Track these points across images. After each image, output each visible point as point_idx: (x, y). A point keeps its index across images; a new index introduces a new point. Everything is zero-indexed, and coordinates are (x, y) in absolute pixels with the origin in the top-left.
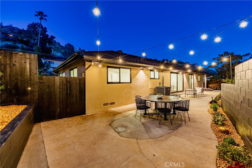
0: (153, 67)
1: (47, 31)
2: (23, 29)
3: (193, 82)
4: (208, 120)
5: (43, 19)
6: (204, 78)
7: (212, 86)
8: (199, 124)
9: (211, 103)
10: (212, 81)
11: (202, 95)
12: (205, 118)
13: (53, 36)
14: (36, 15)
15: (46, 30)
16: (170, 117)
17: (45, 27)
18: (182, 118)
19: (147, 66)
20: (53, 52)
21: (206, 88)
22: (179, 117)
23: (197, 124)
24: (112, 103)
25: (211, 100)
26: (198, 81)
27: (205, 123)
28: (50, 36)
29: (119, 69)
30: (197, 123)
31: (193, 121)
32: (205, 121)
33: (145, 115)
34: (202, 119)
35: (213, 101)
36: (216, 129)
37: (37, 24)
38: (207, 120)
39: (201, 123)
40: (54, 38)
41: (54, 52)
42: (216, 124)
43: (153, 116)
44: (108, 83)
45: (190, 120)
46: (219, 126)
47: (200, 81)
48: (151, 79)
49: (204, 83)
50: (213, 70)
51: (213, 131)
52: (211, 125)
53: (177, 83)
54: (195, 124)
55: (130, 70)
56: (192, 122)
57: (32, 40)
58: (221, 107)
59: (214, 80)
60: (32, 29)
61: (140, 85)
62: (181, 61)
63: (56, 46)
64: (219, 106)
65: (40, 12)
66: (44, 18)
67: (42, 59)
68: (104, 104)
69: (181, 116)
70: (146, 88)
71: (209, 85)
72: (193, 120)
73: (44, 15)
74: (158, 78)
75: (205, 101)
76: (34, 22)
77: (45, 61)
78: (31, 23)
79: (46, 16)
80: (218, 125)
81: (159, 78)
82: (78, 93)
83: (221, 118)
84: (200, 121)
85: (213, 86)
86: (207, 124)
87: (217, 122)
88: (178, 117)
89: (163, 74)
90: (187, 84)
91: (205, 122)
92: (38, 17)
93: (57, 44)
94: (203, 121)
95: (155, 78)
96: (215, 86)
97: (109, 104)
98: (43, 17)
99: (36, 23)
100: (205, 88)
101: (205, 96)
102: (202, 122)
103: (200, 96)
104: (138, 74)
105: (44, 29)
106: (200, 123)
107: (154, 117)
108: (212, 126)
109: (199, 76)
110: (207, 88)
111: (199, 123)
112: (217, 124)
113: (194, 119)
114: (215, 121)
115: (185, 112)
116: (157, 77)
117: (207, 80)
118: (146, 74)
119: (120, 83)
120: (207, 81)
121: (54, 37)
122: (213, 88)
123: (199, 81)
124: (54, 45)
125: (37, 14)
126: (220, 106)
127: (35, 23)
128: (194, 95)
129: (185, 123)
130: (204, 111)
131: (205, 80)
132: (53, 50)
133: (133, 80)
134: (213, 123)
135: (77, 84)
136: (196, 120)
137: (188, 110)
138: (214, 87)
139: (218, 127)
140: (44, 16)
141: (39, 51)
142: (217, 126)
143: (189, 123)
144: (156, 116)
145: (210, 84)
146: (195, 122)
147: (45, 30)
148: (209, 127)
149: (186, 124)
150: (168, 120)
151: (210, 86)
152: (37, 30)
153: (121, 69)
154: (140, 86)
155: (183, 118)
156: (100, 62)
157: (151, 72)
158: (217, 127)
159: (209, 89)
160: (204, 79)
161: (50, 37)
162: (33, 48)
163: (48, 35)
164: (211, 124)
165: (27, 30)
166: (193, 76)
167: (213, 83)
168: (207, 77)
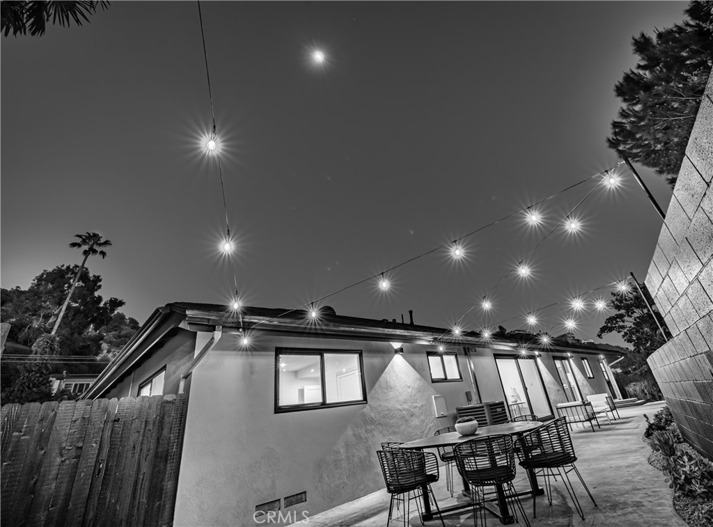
0: (430, 338)
1: (100, 287)
2: (17, 287)
3: (573, 384)
4: (658, 490)
5: (95, 252)
6: (601, 364)
7: (635, 390)
8: (631, 513)
9: (648, 434)
10: (630, 372)
11: (615, 420)
12: (645, 486)
13: (116, 299)
14: (74, 245)
15: (99, 284)
16: (522, 509)
17: (97, 275)
18: (566, 503)
19: (409, 334)
20: (105, 351)
21: (622, 400)
22: (554, 502)
23: (624, 515)
24: (294, 499)
25: (646, 425)
26: (590, 378)
27: (650, 502)
28: (105, 299)
29: (319, 357)
30: (622, 509)
31: (608, 504)
32: (649, 496)
33: (425, 523)
34: (636, 492)
35: (654, 427)
36: (696, 513)
37: (72, 270)
38: (654, 492)
39: (638, 505)
40: (121, 303)
41: (109, 351)
42: (687, 496)
43: (459, 519)
44: (278, 410)
45: (596, 505)
46: (701, 500)
47: (593, 378)
48: (434, 381)
49: (609, 383)
50: (621, 346)
51: (688, 524)
52: (674, 504)
53: (525, 389)
54: (619, 516)
55: (356, 356)
56: (604, 508)
57: (38, 320)
58: (685, 441)
59: (635, 369)
60: (50, 286)
61: (400, 407)
62: (523, 331)
63: (123, 333)
64: (679, 439)
65: (89, 234)
66: (99, 249)
67: (51, 379)
68: (257, 506)
69: (564, 498)
70: (422, 417)
71: (627, 388)
72: (607, 501)
73: (102, 241)
74: (458, 377)
75: (629, 434)
76: (63, 266)
77: (63, 386)
78: (50, 270)
79: (107, 243)
80: (695, 498)
81: (461, 378)
82: (145, 468)
83: (693, 467)
84: (633, 500)
85: (638, 388)
86: (660, 505)
87: (688, 487)
88: (551, 504)
89: (472, 366)
90: (558, 390)
91: (649, 499)
92: (79, 249)
93: (128, 325)
94: (641, 498)
95: (449, 378)
96: (645, 387)
97: (282, 501)
98: (95, 247)
99: (68, 267)
100: (619, 399)
101: (627, 420)
102: (640, 502)
103: (612, 424)
104: (386, 370)
105: (93, 281)
106: (634, 506)
107: (462, 521)
108: (677, 508)
109: (585, 361)
110: (624, 398)
111: (630, 509)
112: (691, 494)
113: (610, 497)
114: (679, 481)
115: (567, 469)
116: (453, 373)
117: (613, 373)
118: (413, 365)
119: (324, 405)
120: (616, 375)
121: (120, 301)
122: (641, 395)
123: (592, 376)
124: (116, 330)
125: (79, 240)
126: (682, 440)
127: (64, 268)
128: (589, 420)
129: (583, 519)
130: (637, 464)
131: (606, 372)
132: (105, 346)
133: (373, 391)
134: (679, 497)
135: (150, 427)
136: (617, 499)
137: (575, 459)
138: (643, 391)
139: (699, 506)
140: (100, 245)
141: (52, 350)
142: (696, 502)
143: (596, 515)
144: (469, 518)
145: (627, 385)
146: (614, 507)
147: (92, 284)
148: (671, 514)
149: (587, 521)
150: (517, 522)
151: (630, 388)
152: (66, 285)
153: (326, 356)
154: (401, 410)
155: (571, 504)
156: (244, 330)
157: (429, 357)
158: (697, 505)
159: (632, 401)
160: (604, 370)
161: (105, 304)
162: (31, 346)
163: (100, 299)
164: (671, 503)
165: (31, 290)
166: (566, 361)
167: (636, 381)
168: (609, 362)
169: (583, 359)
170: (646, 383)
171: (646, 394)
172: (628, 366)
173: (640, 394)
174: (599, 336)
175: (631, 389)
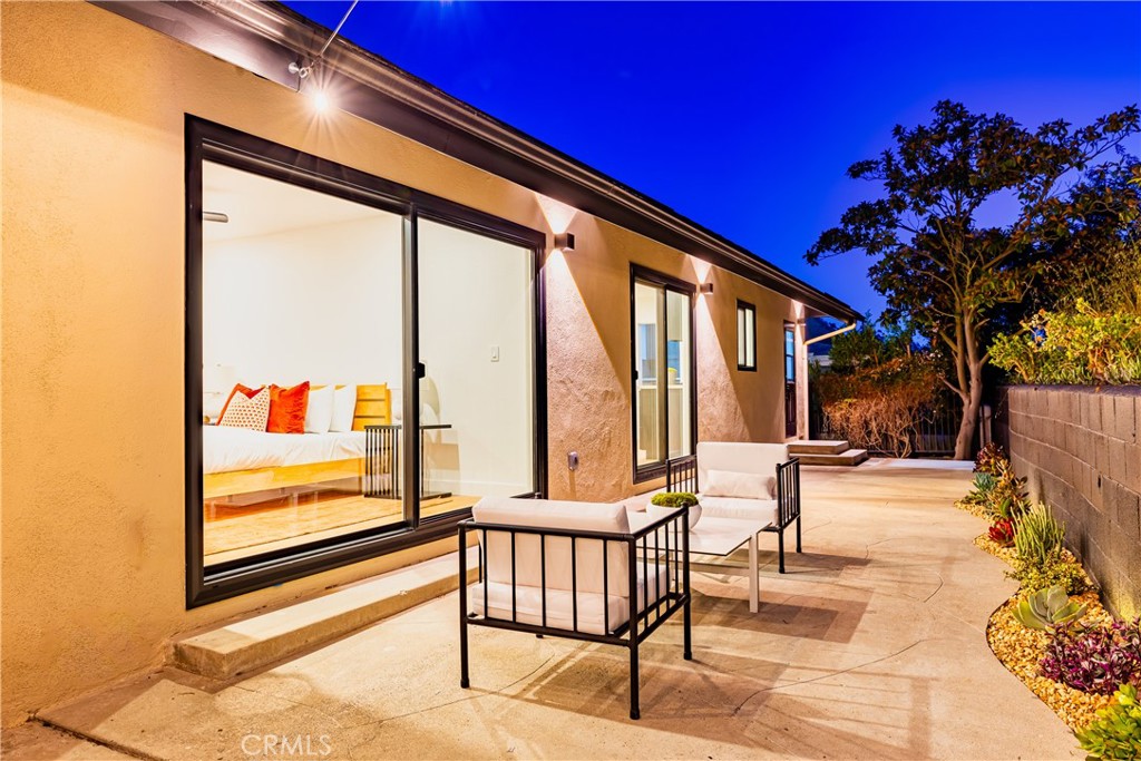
6: (788, 336)
7: (848, 419)
10: (852, 370)
21: (807, 442)
26: (743, 368)
47: (754, 369)
49: (791, 390)
59: (867, 364)
71: (828, 410)
85: (855, 415)
96: (877, 414)
100: (802, 439)
109: (749, 313)
110: (812, 437)
117: (810, 366)
120: (814, 371)
122: (858, 434)
123: (750, 363)
131: (794, 358)
138: (866, 423)
145: (832, 401)
151: (836, 414)
159: (833, 450)
160: (789, 352)
166: (685, 299)
167: (860, 394)
168: (809, 335)
169: (743, 305)
170: (882, 405)
171: (869, 433)
172: (852, 353)
173: (856, 430)
174: (811, 258)
175: (838, 415)
